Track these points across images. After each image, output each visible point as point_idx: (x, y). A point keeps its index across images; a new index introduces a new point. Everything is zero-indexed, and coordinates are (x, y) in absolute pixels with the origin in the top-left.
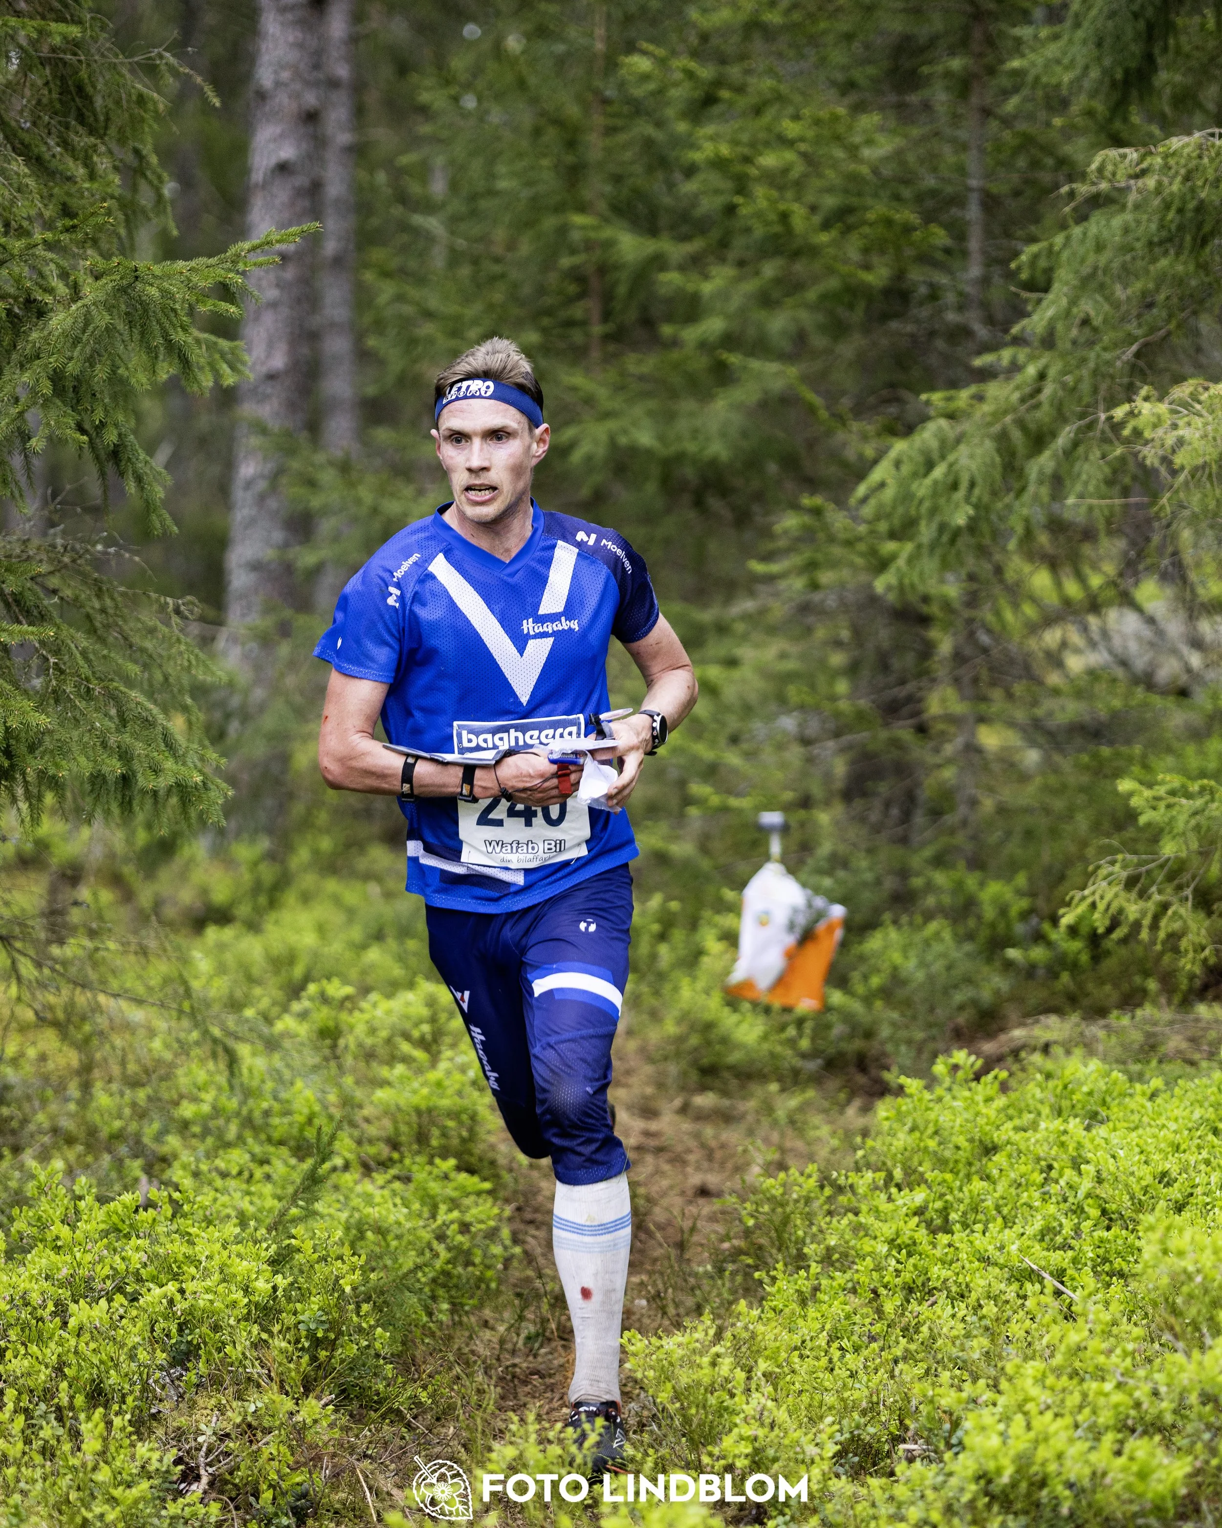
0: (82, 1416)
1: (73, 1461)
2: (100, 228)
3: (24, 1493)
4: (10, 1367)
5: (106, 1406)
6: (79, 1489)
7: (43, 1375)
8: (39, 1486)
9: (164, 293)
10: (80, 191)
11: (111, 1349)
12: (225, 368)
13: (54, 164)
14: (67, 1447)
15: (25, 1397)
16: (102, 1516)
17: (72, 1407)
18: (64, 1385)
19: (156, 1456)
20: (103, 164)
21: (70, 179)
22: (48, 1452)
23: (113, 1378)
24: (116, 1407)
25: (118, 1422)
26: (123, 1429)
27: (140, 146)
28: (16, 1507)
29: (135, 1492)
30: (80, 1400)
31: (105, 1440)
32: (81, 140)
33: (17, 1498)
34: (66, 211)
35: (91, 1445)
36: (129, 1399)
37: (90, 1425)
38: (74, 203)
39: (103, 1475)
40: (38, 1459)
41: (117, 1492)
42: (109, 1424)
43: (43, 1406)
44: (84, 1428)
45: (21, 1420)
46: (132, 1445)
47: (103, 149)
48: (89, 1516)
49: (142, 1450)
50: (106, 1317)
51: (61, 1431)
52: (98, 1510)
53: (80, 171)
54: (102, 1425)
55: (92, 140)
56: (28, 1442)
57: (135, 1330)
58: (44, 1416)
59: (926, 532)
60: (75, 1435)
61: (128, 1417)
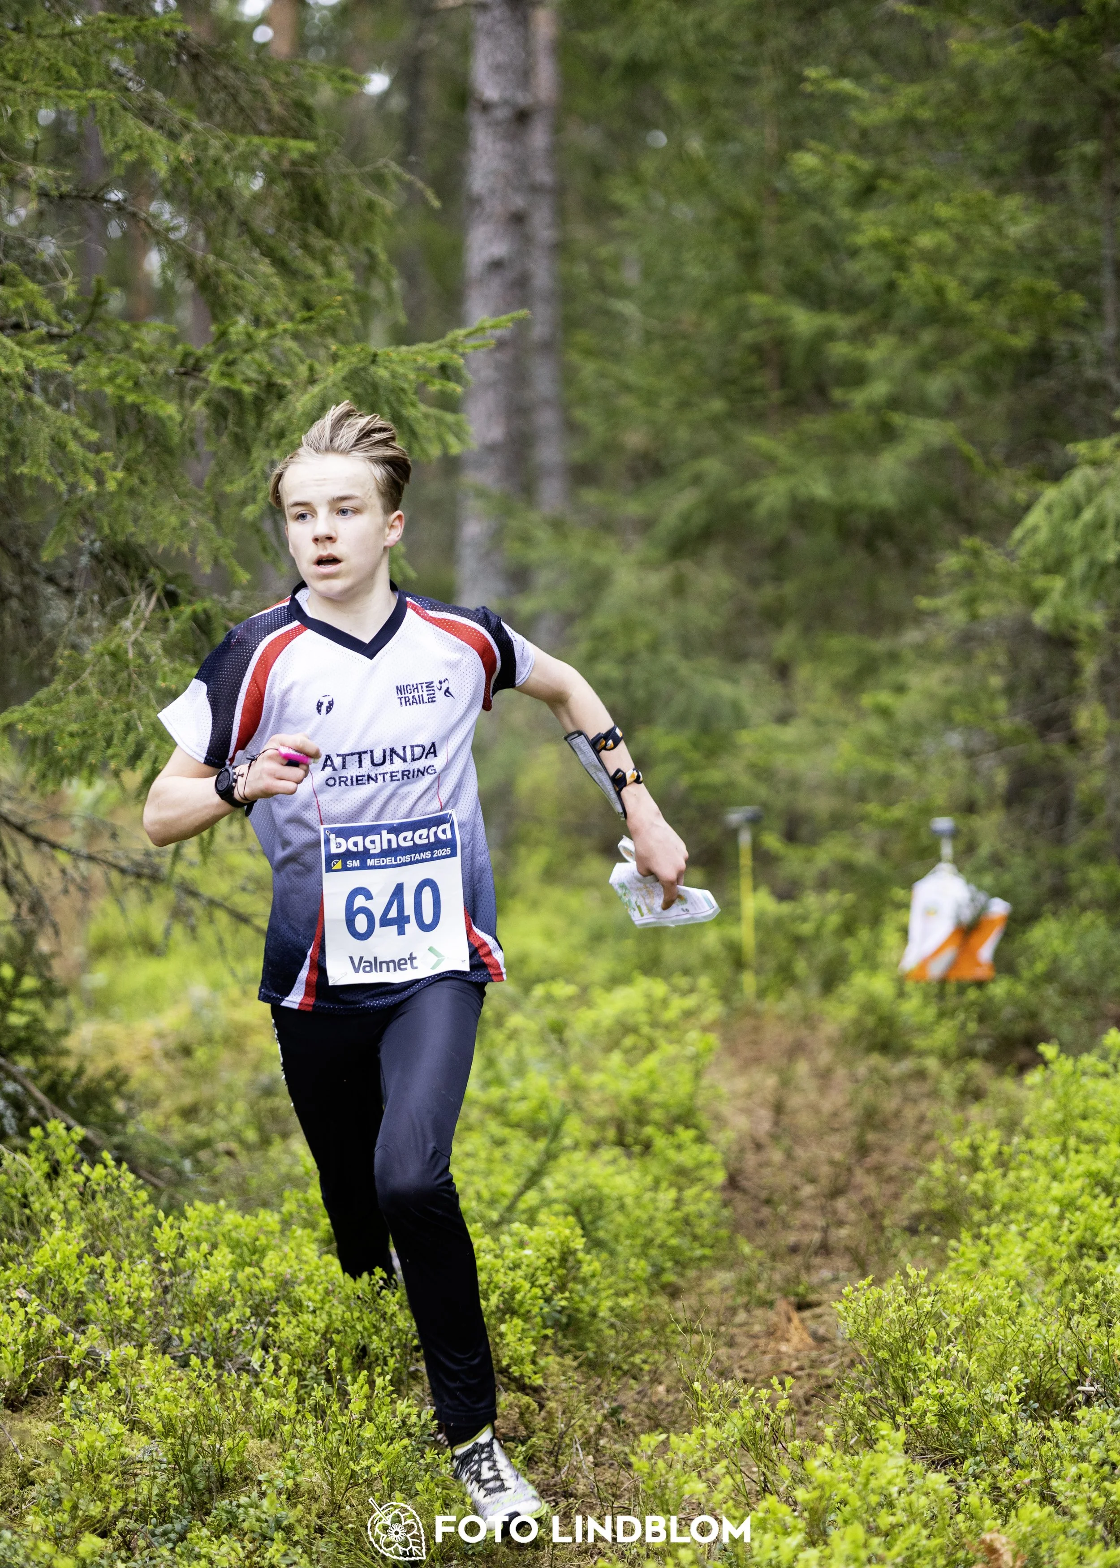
0: (349, 1379)
1: (341, 1419)
2: (337, 320)
3: (300, 1449)
4: (283, 1334)
5: (369, 1368)
6: (347, 1443)
7: (314, 1341)
8: (311, 1442)
9: (394, 375)
10: (319, 289)
11: (374, 1317)
12: (451, 440)
13: (295, 265)
14: (335, 1407)
15: (298, 1361)
16: (369, 1467)
17: (339, 1369)
18: (332, 1351)
19: (415, 1410)
20: (339, 262)
21: (310, 278)
22: (319, 1411)
23: (375, 1344)
24: (378, 1370)
25: (379, 1381)
26: (383, 1389)
27: (370, 245)
28: (293, 1461)
29: (397, 1446)
30: (347, 1362)
31: (369, 1397)
32: (319, 241)
33: (293, 1453)
34: (308, 305)
35: (357, 1406)
36: (391, 1361)
37: (356, 1386)
38: (314, 298)
39: (369, 1431)
40: (310, 1418)
41: (382, 1448)
42: (372, 1383)
43: (314, 1369)
44: (349, 1388)
45: (294, 1381)
46: (393, 1402)
47: (337, 249)
48: (357, 1468)
49: (402, 1406)
50: (367, 1289)
51: (330, 1391)
52: (364, 1463)
53: (318, 270)
54: (366, 1387)
55: (328, 242)
56: (300, 1401)
57: (395, 1300)
58: (315, 1378)
59: (1079, 567)
60: (343, 1394)
61: (388, 1377)
